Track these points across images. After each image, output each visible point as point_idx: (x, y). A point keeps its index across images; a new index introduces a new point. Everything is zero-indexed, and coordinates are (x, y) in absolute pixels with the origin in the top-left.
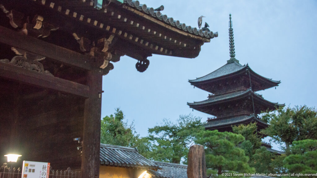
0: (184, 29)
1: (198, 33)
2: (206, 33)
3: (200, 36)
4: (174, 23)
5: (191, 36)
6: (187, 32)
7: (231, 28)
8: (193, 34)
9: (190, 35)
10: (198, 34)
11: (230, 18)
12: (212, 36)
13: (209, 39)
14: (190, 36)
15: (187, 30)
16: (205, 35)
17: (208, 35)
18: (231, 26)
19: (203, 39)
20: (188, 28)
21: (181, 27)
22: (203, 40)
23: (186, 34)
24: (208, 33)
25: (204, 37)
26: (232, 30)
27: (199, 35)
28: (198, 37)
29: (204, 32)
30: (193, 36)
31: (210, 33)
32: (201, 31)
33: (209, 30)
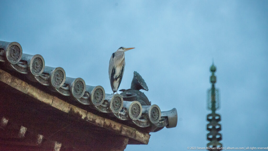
0: (59, 86)
1: (108, 106)
2: (136, 110)
3: (114, 119)
4: (25, 62)
5: (83, 115)
6: (70, 100)
7: (214, 114)
8: (90, 109)
9: (77, 110)
10: (109, 110)
11: (213, 80)
12: (156, 123)
13: (146, 131)
14: (78, 115)
15: (69, 91)
16: (131, 117)
17: (142, 118)
18: (213, 108)
19: (125, 130)
20: (73, 84)
21: (49, 81)
22: (123, 133)
23: (65, 108)
24: (143, 110)
25: (128, 123)
26: (219, 120)
27: (112, 114)
28: (108, 122)
29: (129, 104)
30: (90, 117)
31: (150, 109)
32: (117, 99)
33: (146, 102)
